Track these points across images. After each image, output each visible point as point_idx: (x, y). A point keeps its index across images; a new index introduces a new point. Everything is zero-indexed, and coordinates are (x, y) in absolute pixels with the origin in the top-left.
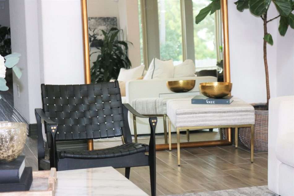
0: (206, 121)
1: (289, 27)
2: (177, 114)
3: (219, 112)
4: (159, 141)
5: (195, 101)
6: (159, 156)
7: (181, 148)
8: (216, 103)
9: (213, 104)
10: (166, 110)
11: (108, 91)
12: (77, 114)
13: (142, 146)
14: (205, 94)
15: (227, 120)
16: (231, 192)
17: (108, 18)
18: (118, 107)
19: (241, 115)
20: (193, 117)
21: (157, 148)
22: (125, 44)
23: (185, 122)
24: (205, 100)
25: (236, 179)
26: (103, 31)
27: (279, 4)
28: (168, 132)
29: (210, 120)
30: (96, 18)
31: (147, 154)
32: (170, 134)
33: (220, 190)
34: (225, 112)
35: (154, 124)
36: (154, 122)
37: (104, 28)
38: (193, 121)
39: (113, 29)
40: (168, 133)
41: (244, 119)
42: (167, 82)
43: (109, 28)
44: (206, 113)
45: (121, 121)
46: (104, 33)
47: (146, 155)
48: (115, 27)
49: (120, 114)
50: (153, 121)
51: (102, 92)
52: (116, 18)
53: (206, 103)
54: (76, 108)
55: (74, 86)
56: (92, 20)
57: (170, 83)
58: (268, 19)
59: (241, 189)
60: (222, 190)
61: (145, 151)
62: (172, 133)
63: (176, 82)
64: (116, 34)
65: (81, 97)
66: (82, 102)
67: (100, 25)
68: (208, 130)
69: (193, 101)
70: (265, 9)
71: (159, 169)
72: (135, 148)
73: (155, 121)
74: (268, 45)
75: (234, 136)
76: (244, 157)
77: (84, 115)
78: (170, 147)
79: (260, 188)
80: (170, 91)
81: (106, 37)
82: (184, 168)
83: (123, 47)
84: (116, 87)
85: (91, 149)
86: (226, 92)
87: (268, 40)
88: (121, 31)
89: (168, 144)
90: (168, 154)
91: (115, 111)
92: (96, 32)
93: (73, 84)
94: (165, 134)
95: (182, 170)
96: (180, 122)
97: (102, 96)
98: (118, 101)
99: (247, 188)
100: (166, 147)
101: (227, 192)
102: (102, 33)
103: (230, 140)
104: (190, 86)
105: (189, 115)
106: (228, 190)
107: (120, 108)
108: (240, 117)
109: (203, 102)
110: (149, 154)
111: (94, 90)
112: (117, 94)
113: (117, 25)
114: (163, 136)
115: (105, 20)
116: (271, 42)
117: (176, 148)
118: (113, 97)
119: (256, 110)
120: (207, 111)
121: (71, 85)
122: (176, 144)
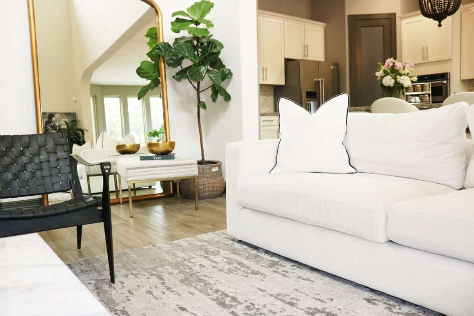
0: (155, 174)
1: (219, 95)
2: (128, 169)
3: (166, 166)
4: (113, 197)
5: (143, 158)
6: (113, 209)
7: (133, 201)
8: (162, 159)
9: (159, 159)
10: (116, 169)
11: (54, 141)
12: (15, 168)
13: (93, 199)
14: (152, 151)
15: (174, 172)
16: (189, 240)
17: (69, 113)
18: (66, 159)
19: (186, 168)
20: (143, 171)
21: (111, 202)
22: (82, 131)
23: (135, 176)
24: (152, 157)
25: (189, 226)
26: (66, 122)
27: (210, 76)
28: (118, 189)
29: (159, 174)
30: (60, 113)
31: (101, 208)
32: (121, 191)
33: (178, 239)
34: (171, 166)
35: (107, 171)
36: (107, 169)
37: (67, 120)
38: (143, 175)
39: (73, 121)
40: (119, 191)
41: (188, 171)
42: (116, 146)
43: (70, 120)
44: (154, 167)
45: (69, 173)
46: (67, 123)
47: (99, 210)
48: (75, 119)
49: (68, 166)
50: (105, 167)
51: (47, 142)
52: (75, 113)
53: (153, 159)
54: (14, 161)
55: (13, 137)
56: (58, 115)
57: (119, 147)
58: (200, 90)
59: (198, 236)
60: (180, 239)
61: (97, 205)
62: (123, 190)
63: (123, 146)
64: (75, 124)
65: (22, 149)
66: (22, 153)
67: (64, 118)
68: (148, 187)
69: (142, 158)
70: (202, 76)
71: (114, 222)
72: (85, 201)
73: (108, 167)
74: (201, 110)
75: (176, 188)
76: (187, 205)
77: (24, 168)
78: (121, 201)
79: (216, 234)
80: (118, 154)
81: (68, 127)
82: (136, 219)
83: (80, 133)
84: (63, 137)
85: (46, 205)
86: (170, 149)
87: (202, 106)
88: (79, 122)
89: (120, 199)
90: (120, 207)
91: (62, 163)
92: (60, 123)
93: (12, 135)
94: (117, 192)
95: (135, 222)
96: (131, 176)
97: (47, 147)
98: (65, 151)
99: (204, 235)
100: (117, 201)
101: (185, 240)
102: (65, 123)
103: (171, 192)
104: (136, 149)
105: (139, 170)
106: (186, 239)
107: (67, 160)
108: (185, 170)
109: (150, 158)
110: (103, 208)
111: (37, 140)
112: (64, 145)
113: (76, 118)
114: (115, 193)
115: (67, 114)
116: (204, 107)
117: (128, 202)
118: (59, 147)
119: (199, 165)
120: (155, 165)
121: (10, 136)
122: (128, 198)
